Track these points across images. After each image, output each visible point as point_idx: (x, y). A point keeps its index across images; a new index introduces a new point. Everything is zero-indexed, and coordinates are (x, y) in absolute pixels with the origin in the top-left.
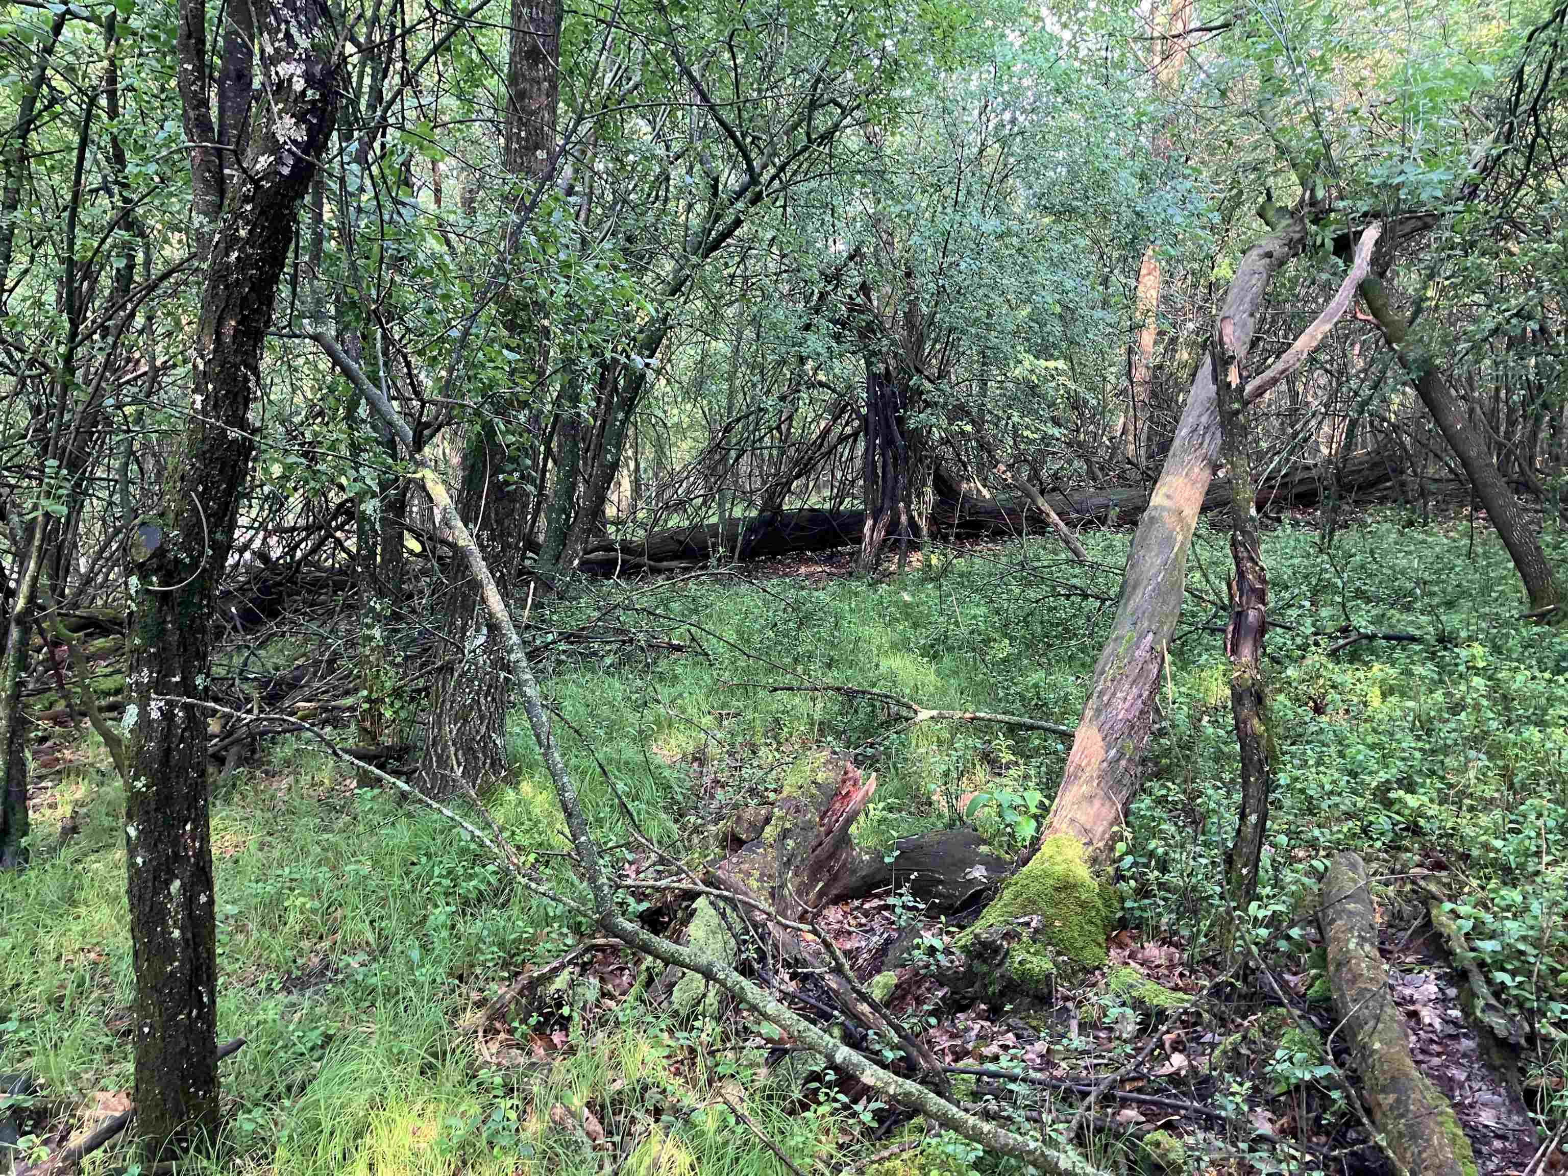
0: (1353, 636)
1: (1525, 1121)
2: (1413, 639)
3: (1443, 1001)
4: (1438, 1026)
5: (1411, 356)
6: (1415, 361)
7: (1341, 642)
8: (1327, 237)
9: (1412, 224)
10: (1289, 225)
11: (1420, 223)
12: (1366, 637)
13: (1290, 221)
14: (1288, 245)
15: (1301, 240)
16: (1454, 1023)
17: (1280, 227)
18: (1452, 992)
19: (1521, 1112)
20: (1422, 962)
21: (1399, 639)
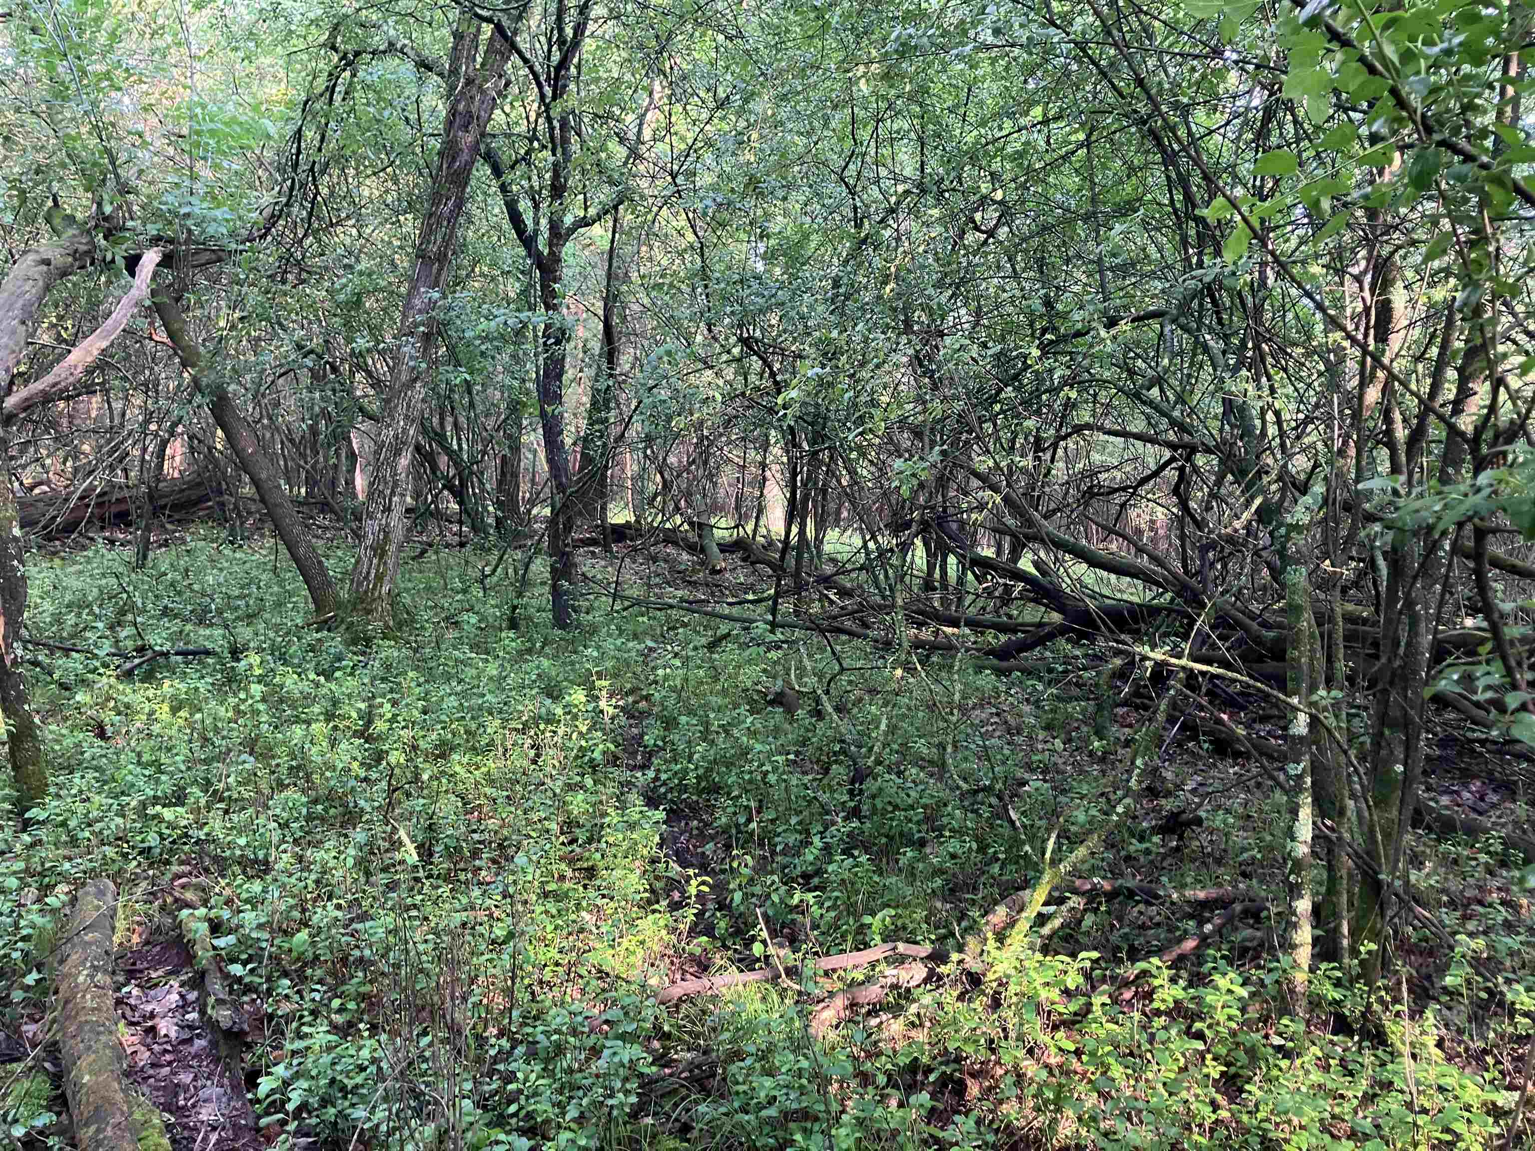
0: (149, 654)
1: (244, 1104)
2: (207, 653)
3: (184, 1006)
4: (173, 1035)
5: (204, 381)
6: (208, 386)
7: (137, 661)
8: (119, 254)
9: (206, 256)
10: (74, 236)
11: (214, 257)
12: (162, 654)
13: (76, 232)
14: (74, 256)
15: (88, 252)
16: (191, 1027)
17: (64, 236)
18: (192, 996)
19: (240, 1096)
20: (169, 973)
21: (194, 653)
